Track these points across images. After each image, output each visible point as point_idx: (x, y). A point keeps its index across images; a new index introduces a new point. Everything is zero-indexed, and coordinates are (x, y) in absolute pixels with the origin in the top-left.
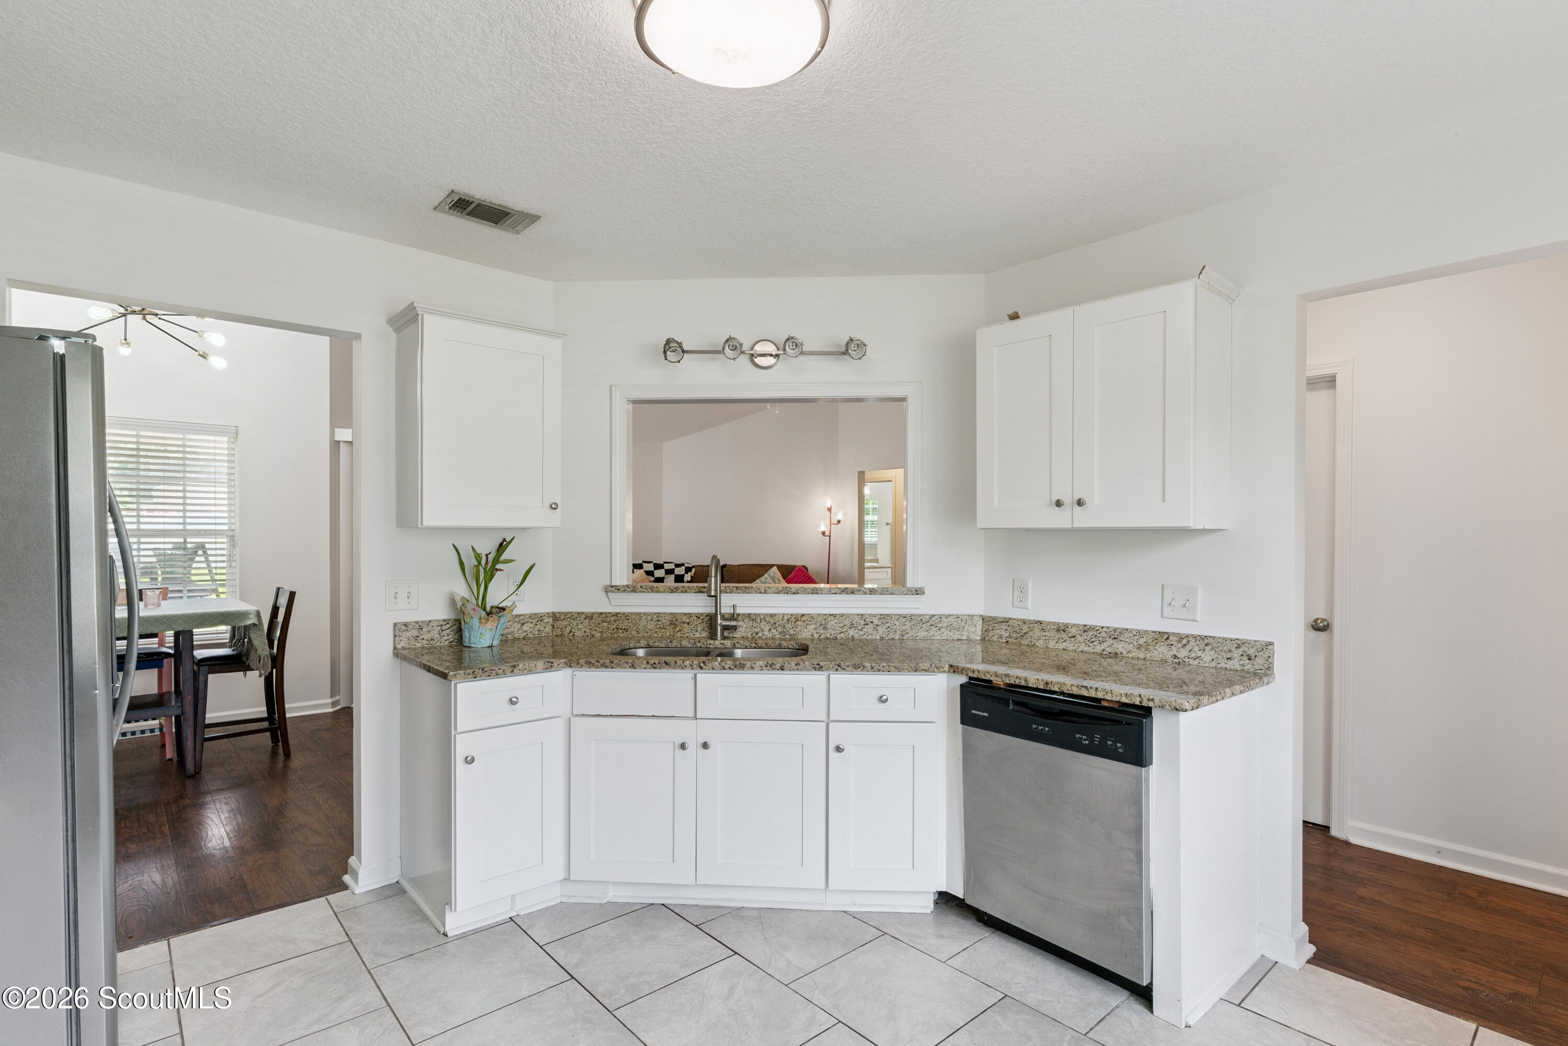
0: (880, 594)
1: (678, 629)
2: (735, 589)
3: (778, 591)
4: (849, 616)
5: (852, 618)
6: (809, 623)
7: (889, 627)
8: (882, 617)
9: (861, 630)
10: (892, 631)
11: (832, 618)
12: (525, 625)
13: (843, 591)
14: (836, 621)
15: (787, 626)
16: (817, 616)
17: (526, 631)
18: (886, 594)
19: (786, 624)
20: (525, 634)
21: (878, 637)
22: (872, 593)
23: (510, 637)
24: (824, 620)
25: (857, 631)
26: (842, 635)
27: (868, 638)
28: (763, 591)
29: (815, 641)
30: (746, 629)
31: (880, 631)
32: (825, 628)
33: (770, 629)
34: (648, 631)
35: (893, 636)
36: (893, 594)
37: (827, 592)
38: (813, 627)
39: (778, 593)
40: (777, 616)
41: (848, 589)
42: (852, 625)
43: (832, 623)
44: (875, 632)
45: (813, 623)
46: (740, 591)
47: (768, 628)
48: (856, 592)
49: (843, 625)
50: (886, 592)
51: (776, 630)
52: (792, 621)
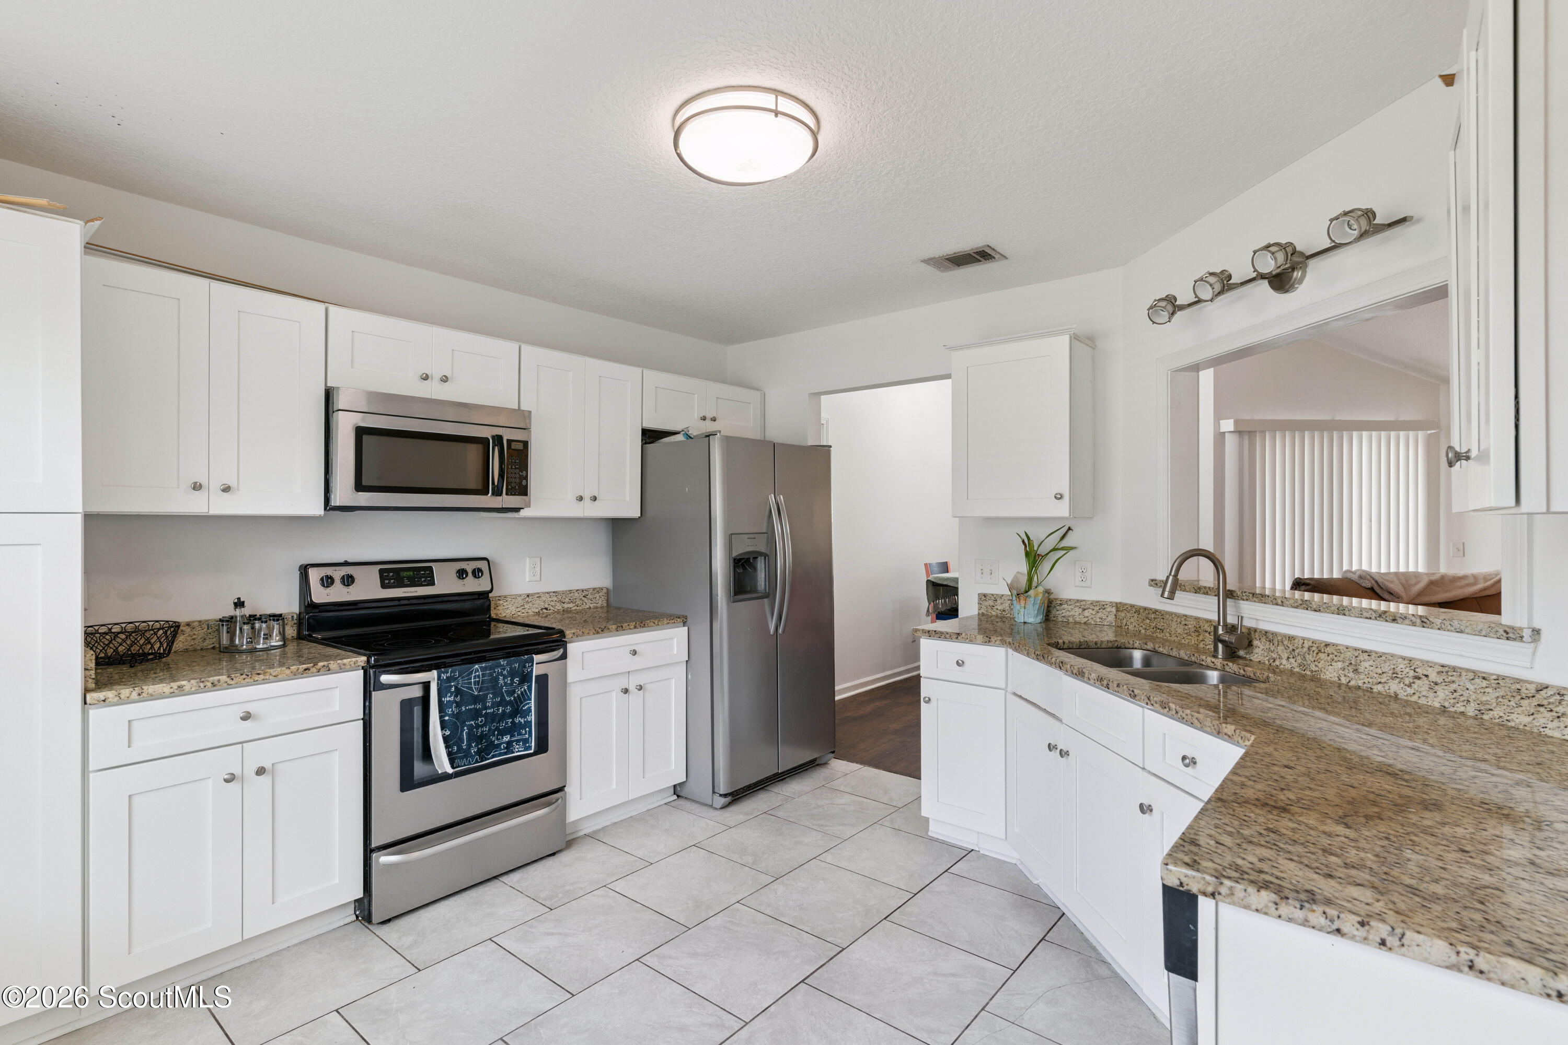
0: (1439, 629)
1: (1201, 638)
2: (1251, 595)
3: (1296, 604)
4: (1391, 658)
5: (1394, 662)
6: (1336, 659)
7: (1455, 691)
8: (1444, 670)
9: (1410, 686)
10: (1462, 699)
11: (1365, 656)
12: (1086, 611)
13: (1380, 616)
14: (1371, 663)
15: (1307, 656)
16: (1345, 649)
17: (1087, 617)
18: (1448, 630)
19: (1307, 654)
20: (1086, 619)
21: (1437, 705)
22: (1425, 625)
23: (1071, 620)
24: (1354, 657)
25: (1402, 685)
26: (1380, 687)
27: (1420, 701)
28: (1280, 602)
29: (1343, 688)
30: (1263, 652)
31: (1441, 694)
32: (1356, 671)
33: (1288, 658)
34: (1178, 635)
35: (1462, 709)
36: (1461, 632)
37: (1357, 615)
38: (1340, 665)
39: (1297, 607)
40: (1296, 641)
41: (1388, 614)
42: (1395, 675)
43: (1366, 665)
44: (1431, 695)
45: (1340, 659)
46: (1256, 600)
47: (1286, 655)
48: (1400, 620)
49: (1381, 672)
50: (1449, 627)
51: (1295, 659)
52: (1313, 651)
